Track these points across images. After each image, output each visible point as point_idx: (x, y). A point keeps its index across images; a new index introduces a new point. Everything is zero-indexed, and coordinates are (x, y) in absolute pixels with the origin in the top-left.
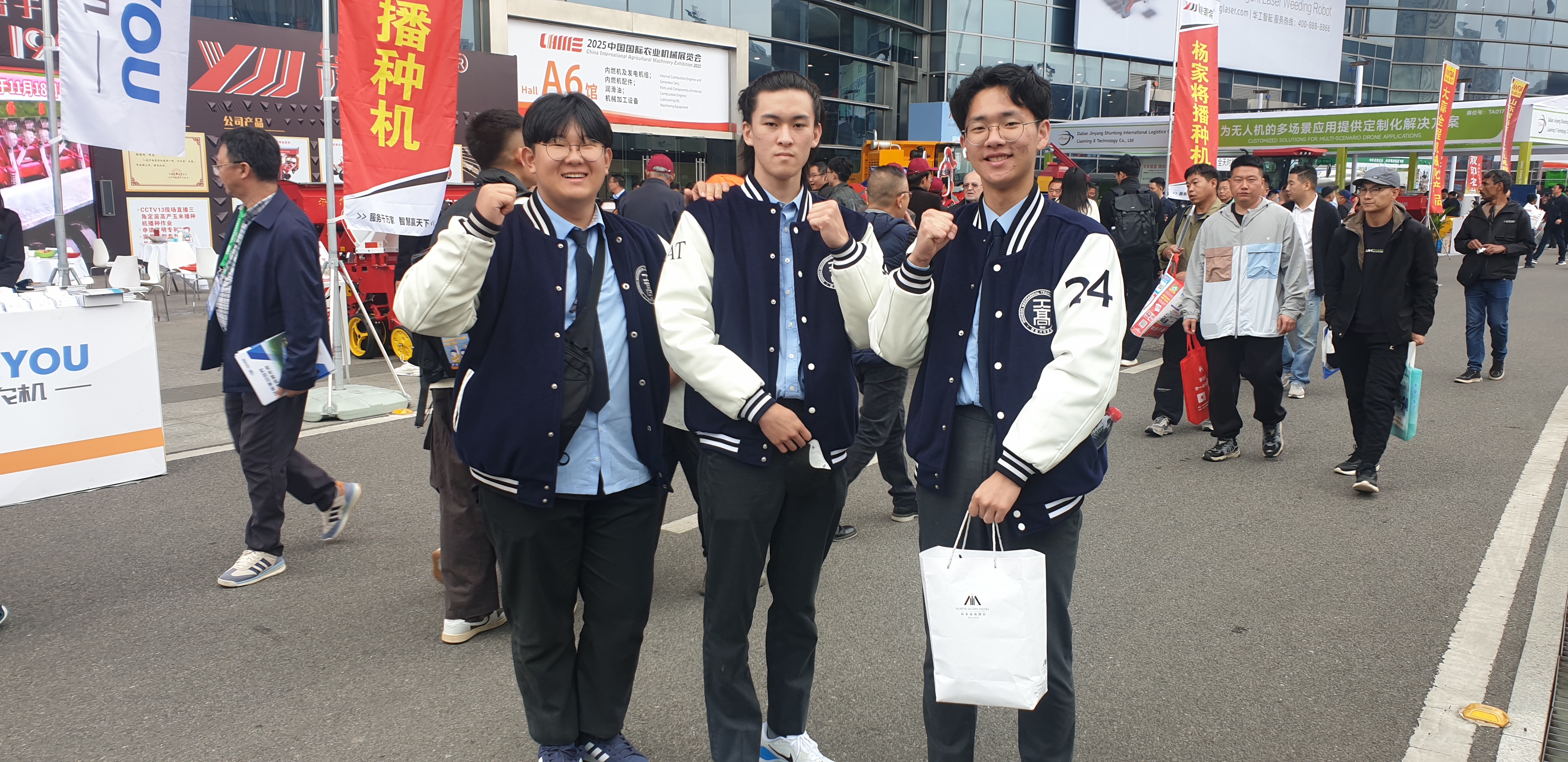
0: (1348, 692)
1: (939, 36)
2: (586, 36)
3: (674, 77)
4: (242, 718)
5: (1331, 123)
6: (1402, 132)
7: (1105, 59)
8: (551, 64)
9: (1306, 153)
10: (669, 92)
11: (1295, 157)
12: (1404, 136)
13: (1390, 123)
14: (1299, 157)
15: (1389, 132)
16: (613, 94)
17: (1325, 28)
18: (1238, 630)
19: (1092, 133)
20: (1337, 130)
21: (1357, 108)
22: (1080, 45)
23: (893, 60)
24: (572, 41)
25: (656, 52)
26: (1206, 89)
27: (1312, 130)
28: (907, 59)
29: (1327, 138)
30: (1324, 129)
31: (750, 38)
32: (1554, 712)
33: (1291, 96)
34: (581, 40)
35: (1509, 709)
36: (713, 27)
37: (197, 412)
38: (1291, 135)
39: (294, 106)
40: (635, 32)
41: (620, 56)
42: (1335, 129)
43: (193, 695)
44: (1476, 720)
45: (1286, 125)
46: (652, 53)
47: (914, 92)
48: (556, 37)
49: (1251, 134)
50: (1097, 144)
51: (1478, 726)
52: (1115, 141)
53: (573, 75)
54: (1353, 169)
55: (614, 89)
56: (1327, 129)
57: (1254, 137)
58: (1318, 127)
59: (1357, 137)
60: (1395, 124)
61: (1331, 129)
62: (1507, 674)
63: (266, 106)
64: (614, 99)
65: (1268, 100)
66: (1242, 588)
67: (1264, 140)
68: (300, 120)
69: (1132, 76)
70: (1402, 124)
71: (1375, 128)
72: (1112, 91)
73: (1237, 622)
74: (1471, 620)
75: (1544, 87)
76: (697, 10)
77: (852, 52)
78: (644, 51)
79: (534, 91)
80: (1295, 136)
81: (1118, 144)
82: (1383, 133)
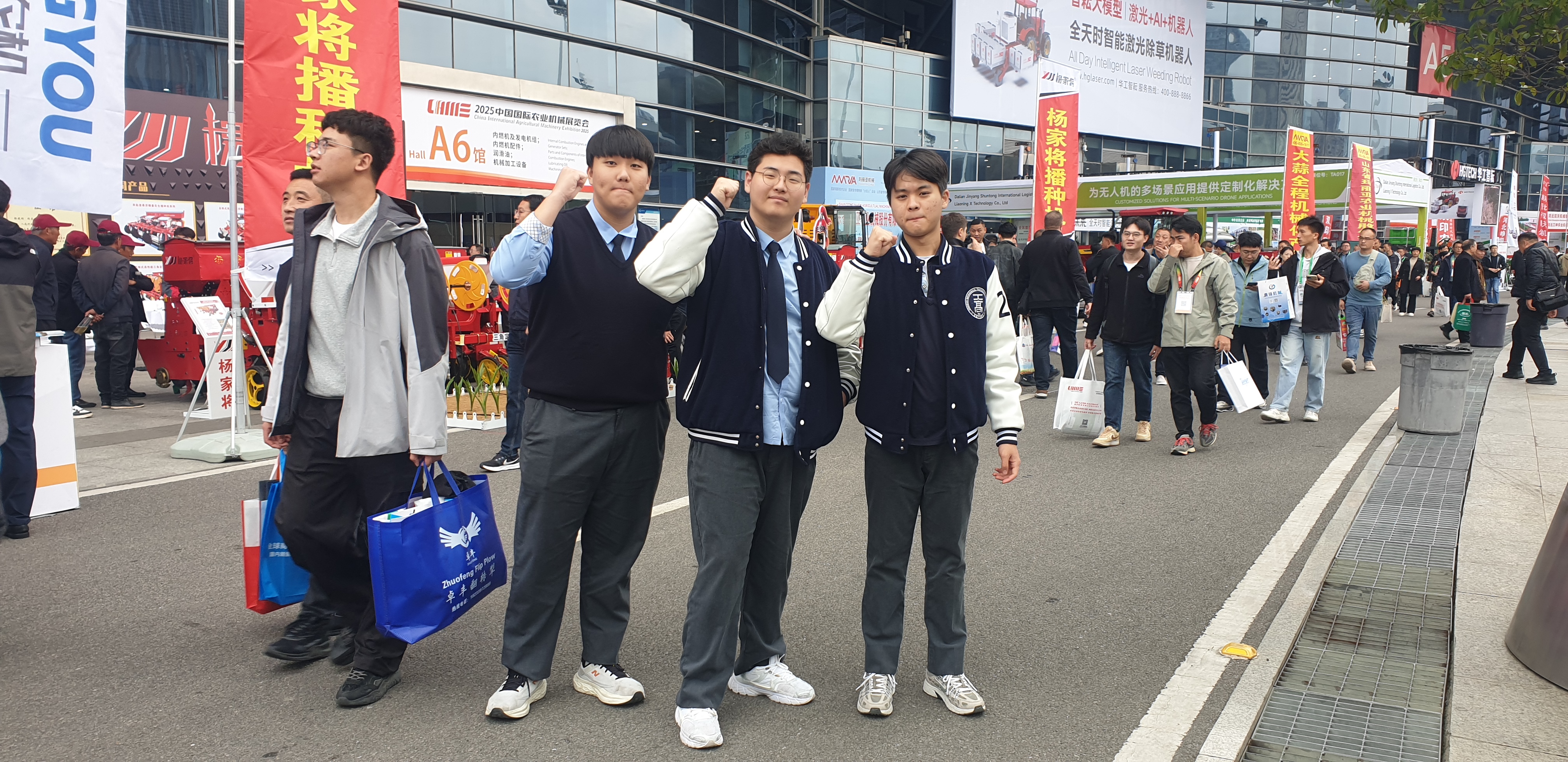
0: (1134, 640)
1: (821, 104)
2: (474, 102)
3: (562, 142)
4: (182, 688)
5: (1191, 184)
6: (1256, 193)
7: (980, 126)
8: (439, 130)
9: (1168, 213)
10: (557, 156)
11: (1158, 217)
12: (1257, 196)
13: (1244, 184)
14: (1161, 216)
15: (1244, 193)
16: (502, 158)
17: (1186, 96)
18: (1051, 600)
19: (969, 196)
20: (1197, 191)
21: (1215, 170)
22: (956, 112)
23: (777, 127)
24: (460, 107)
25: (544, 118)
26: (1063, 153)
27: (1173, 191)
28: (790, 125)
29: (1188, 198)
30: (1185, 191)
31: (637, 105)
32: (1296, 649)
33: (1157, 160)
34: (469, 106)
35: (1259, 647)
36: (600, 93)
37: (100, 457)
38: (1155, 196)
39: (180, 170)
40: (522, 98)
41: (508, 121)
42: (1194, 190)
43: (135, 673)
44: (1231, 655)
45: (1149, 187)
46: (539, 119)
48: (443, 103)
49: (1118, 195)
50: (973, 207)
51: (1231, 659)
52: (990, 204)
53: (461, 139)
54: (1214, 228)
55: (502, 153)
56: (1188, 190)
57: (1120, 198)
58: (1179, 189)
59: (1215, 198)
60: (1248, 186)
61: (1191, 190)
62: (1264, 624)
63: (151, 170)
64: (502, 163)
65: (1135, 163)
66: (1060, 570)
67: (1130, 201)
68: (186, 184)
69: (1006, 142)
70: (1255, 185)
71: (1231, 189)
72: (988, 157)
73: (1051, 595)
74: (1245, 588)
75: (1387, 153)
76: (584, 77)
77: (737, 119)
78: (532, 116)
79: (421, 155)
80: (1159, 197)
81: (994, 207)
82: (1238, 194)
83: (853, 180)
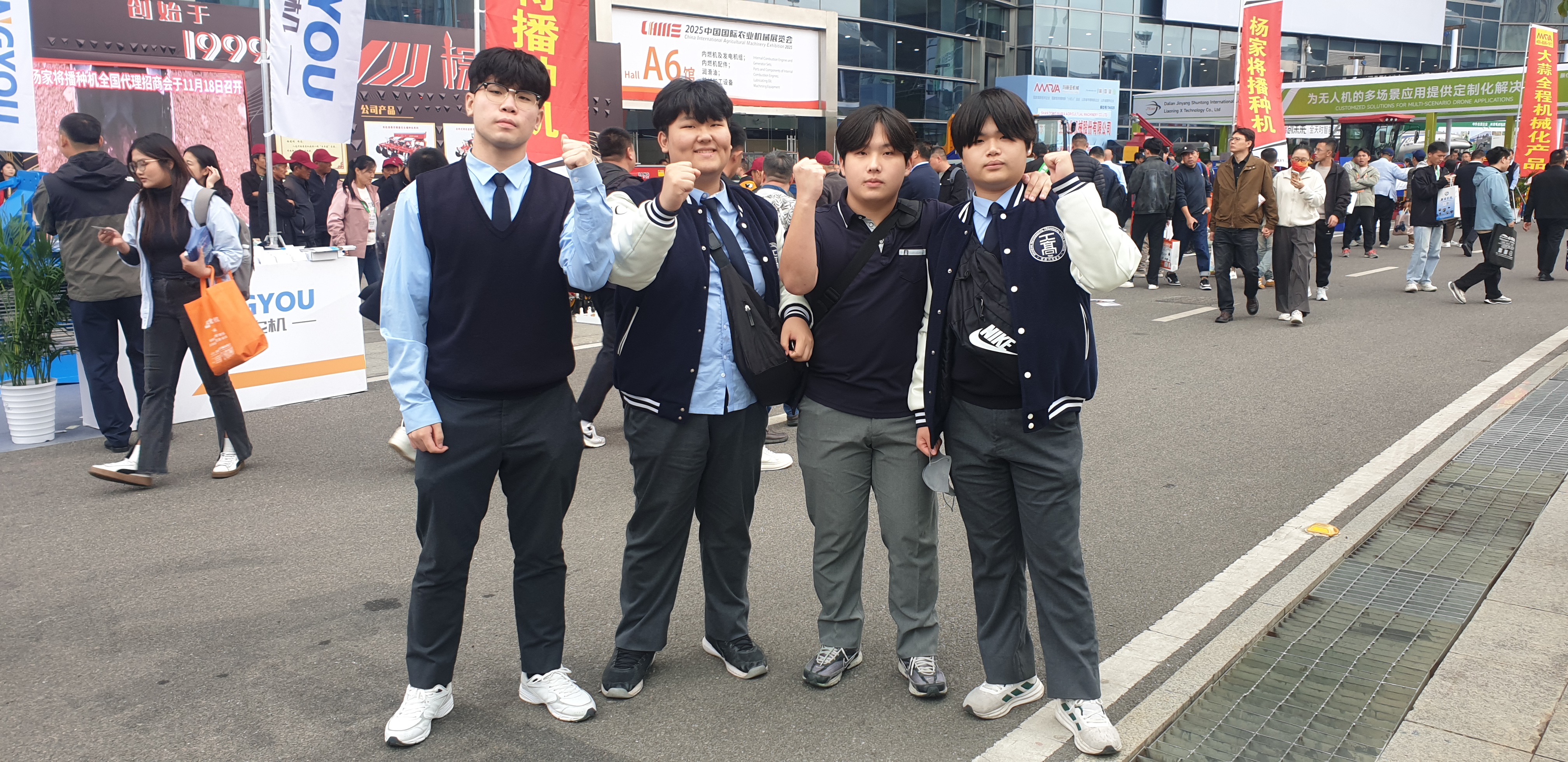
1: (1026, 10)
2: (684, 22)
3: (767, 59)
5: (1420, 88)
6: (1494, 96)
7: (1194, 29)
8: (652, 50)
9: (1394, 119)
10: (762, 73)
11: (1382, 124)
12: (1496, 100)
13: (1481, 87)
14: (1386, 123)
15: (1480, 96)
19: (1179, 103)
21: (1451, 72)
22: (1168, 16)
24: (672, 28)
25: (750, 36)
27: (1400, 96)
28: (994, 33)
29: (1416, 104)
30: (1413, 95)
32: (1379, 531)
33: (1391, 61)
34: (680, 26)
35: (1344, 528)
36: (804, 9)
38: (1379, 102)
39: (422, 94)
40: (730, 16)
41: (716, 40)
42: (1424, 94)
44: (1315, 532)
45: (1375, 91)
46: (746, 37)
47: (1002, 65)
48: (656, 24)
49: (1338, 101)
50: (1184, 114)
51: (1314, 536)
52: (1202, 111)
53: (672, 59)
54: (1447, 133)
56: (1416, 95)
57: (1341, 104)
58: (1407, 94)
59: (1447, 102)
60: (1486, 89)
61: (1420, 94)
62: (1356, 510)
63: (397, 95)
65: (1364, 66)
67: (1352, 107)
68: (427, 107)
69: (1223, 45)
70: (1494, 88)
71: (1466, 93)
72: (1202, 61)
73: (1170, 482)
77: (939, 29)
78: (738, 34)
79: (635, 76)
80: (1384, 102)
81: (1205, 114)
82: (1473, 97)
83: (1056, 89)
